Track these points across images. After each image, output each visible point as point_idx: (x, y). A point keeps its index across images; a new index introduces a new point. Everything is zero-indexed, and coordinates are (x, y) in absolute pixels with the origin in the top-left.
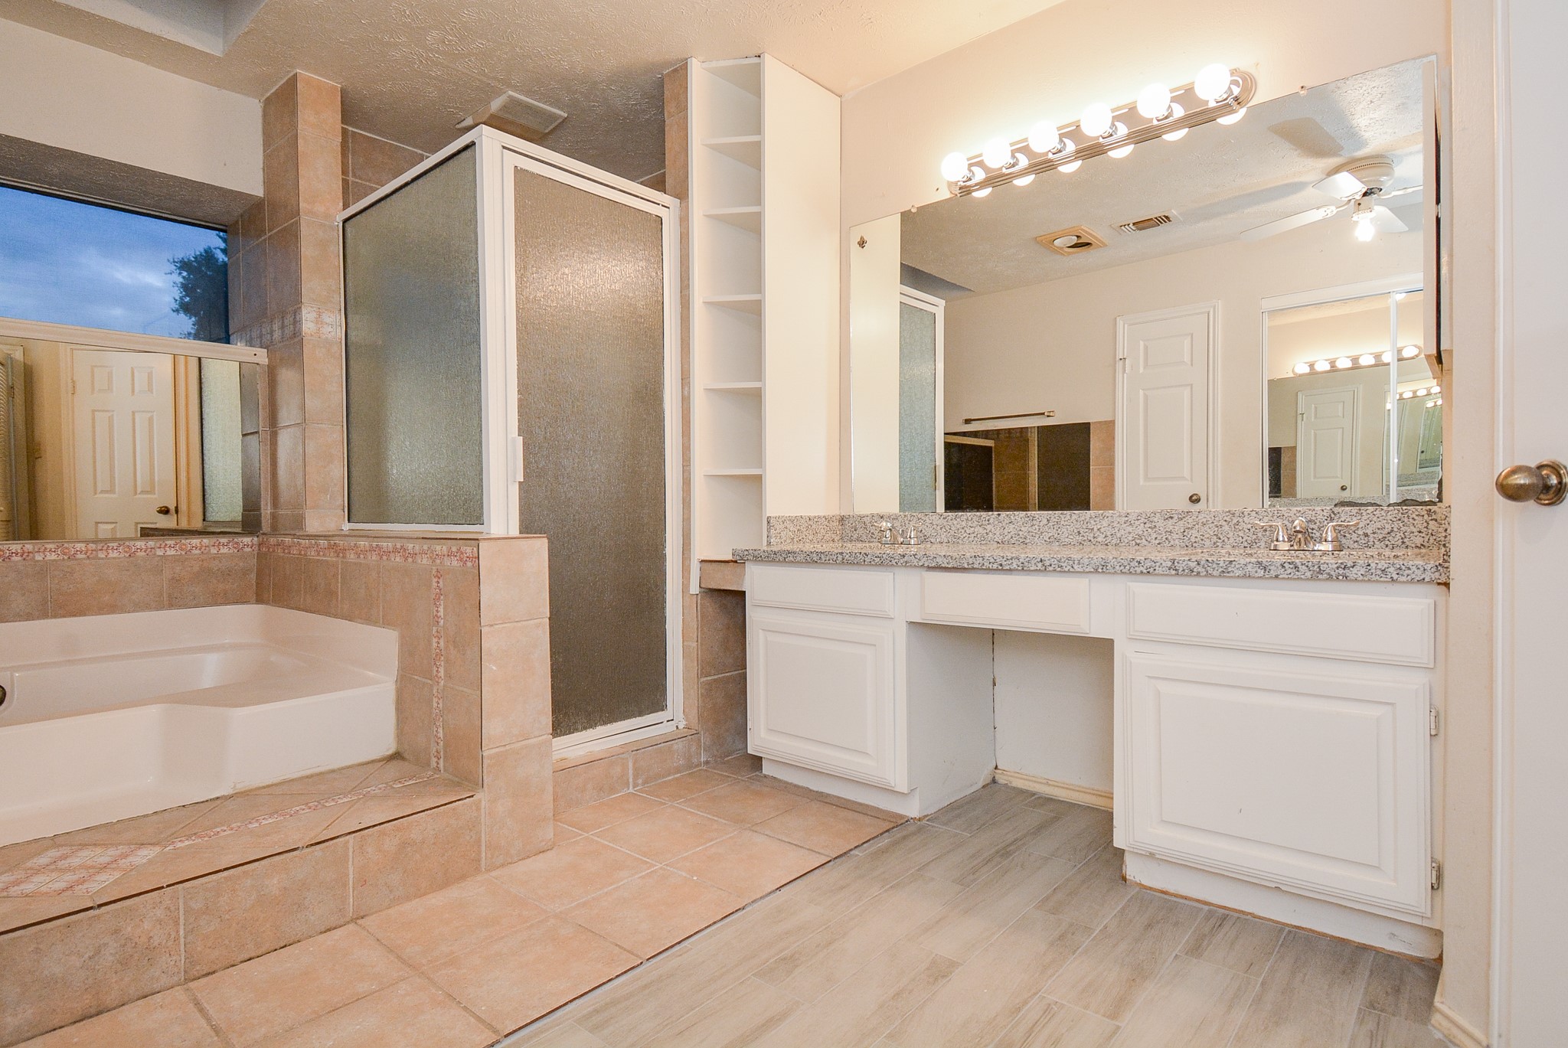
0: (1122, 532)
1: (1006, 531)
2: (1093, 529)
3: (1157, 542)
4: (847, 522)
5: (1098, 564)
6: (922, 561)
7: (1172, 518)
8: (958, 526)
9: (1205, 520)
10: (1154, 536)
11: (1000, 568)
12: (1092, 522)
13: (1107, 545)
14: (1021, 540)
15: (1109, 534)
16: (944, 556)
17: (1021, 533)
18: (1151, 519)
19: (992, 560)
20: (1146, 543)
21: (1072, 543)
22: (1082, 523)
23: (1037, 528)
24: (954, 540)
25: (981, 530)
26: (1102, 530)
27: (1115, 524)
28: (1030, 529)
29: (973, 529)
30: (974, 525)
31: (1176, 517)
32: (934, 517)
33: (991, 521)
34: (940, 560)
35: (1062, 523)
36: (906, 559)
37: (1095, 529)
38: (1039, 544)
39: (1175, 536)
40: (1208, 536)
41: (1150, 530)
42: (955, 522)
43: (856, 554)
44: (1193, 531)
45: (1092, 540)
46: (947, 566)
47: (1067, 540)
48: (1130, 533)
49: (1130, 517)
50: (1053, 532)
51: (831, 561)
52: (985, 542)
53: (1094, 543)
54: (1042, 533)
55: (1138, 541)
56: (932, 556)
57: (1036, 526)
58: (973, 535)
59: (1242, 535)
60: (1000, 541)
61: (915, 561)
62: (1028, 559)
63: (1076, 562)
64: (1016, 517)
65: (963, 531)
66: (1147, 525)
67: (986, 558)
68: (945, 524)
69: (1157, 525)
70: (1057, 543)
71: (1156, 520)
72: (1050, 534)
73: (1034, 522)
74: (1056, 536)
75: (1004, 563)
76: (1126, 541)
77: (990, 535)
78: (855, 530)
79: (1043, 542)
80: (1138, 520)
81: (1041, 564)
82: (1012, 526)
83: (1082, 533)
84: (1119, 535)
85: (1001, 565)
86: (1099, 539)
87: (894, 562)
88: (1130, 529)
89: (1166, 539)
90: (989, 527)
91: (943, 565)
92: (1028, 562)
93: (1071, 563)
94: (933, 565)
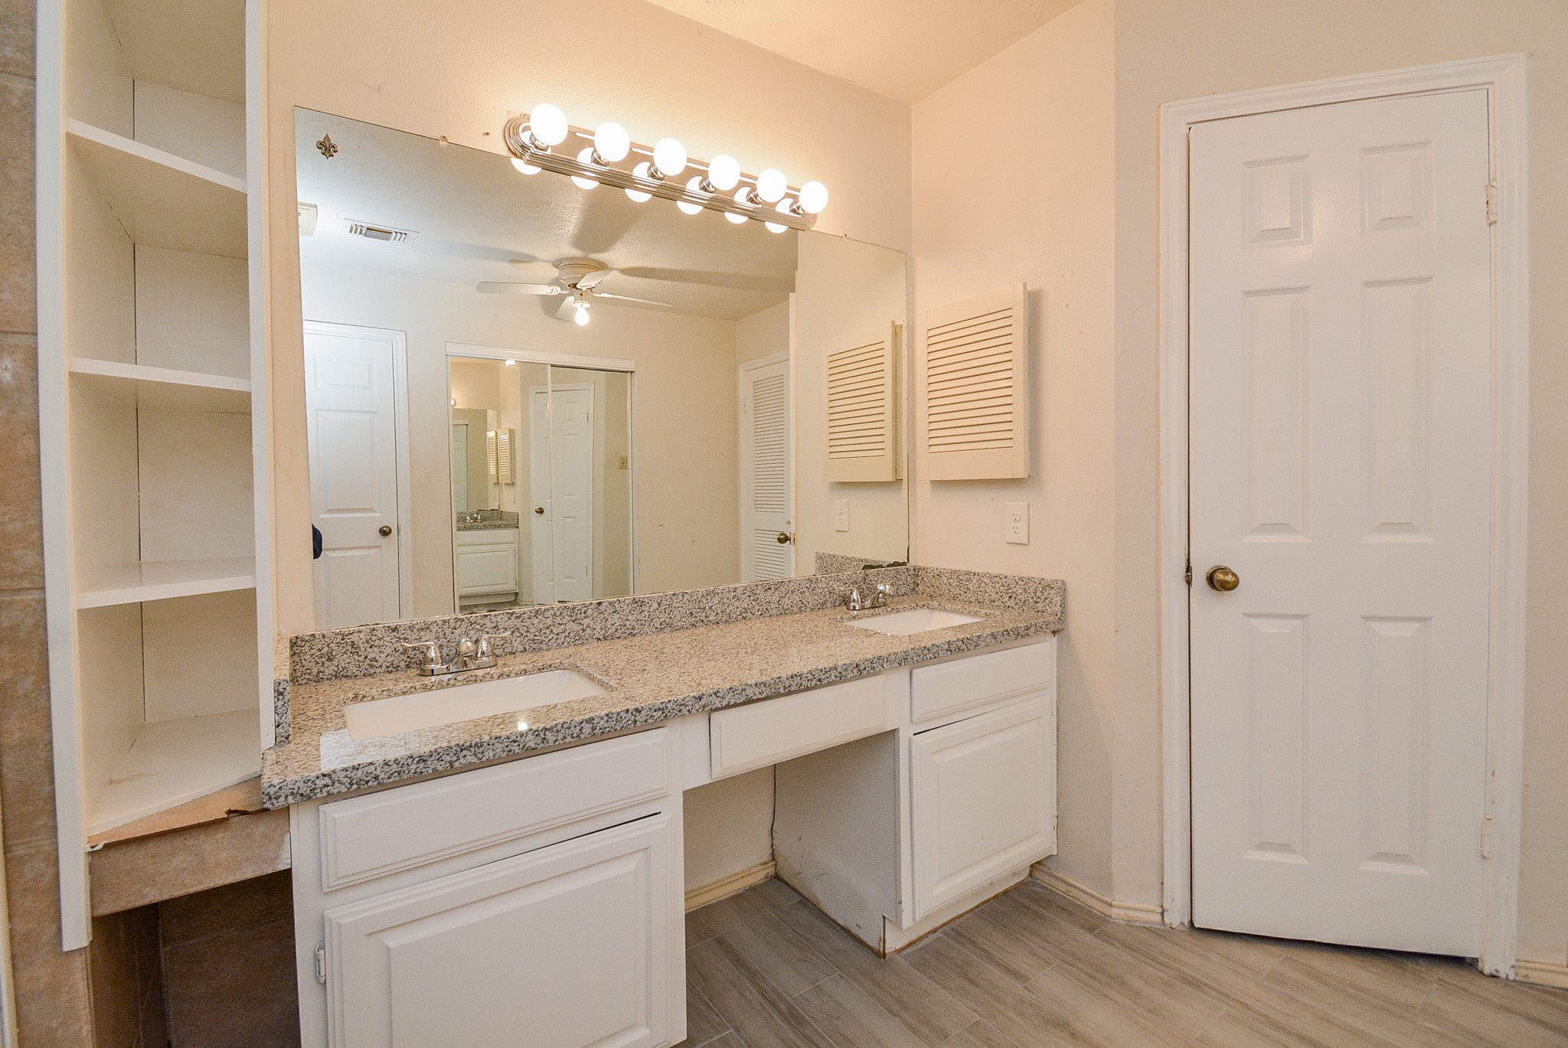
0: (731, 608)
1: (609, 624)
2: (705, 608)
3: (760, 613)
4: (306, 648)
5: (901, 658)
6: (727, 698)
7: (770, 589)
8: (541, 626)
9: (793, 588)
10: (757, 608)
11: (819, 683)
12: (704, 600)
13: (718, 623)
14: (628, 632)
15: (719, 611)
16: (756, 684)
17: (627, 623)
18: (754, 592)
19: (811, 677)
20: (751, 615)
21: (685, 627)
22: (694, 603)
23: (647, 614)
24: (534, 646)
25: (575, 627)
26: (713, 608)
27: (725, 600)
28: (639, 617)
29: (563, 627)
30: (565, 621)
31: (773, 587)
32: (499, 618)
33: (589, 612)
34: (749, 692)
35: (674, 605)
36: (703, 702)
37: (707, 608)
38: (650, 633)
39: (773, 606)
40: (795, 602)
41: (754, 603)
42: (536, 621)
43: (618, 714)
44: (786, 600)
45: (704, 620)
46: (760, 697)
47: (679, 623)
48: (737, 608)
49: (738, 591)
50: (664, 617)
51: (569, 739)
52: (580, 642)
53: (706, 623)
54: (652, 619)
55: (744, 615)
56: (740, 688)
57: (646, 613)
58: (563, 635)
59: (816, 598)
60: (601, 637)
61: (717, 701)
62: (846, 667)
63: (885, 660)
64: (622, 605)
65: (548, 631)
66: (752, 598)
67: (803, 676)
68: (519, 625)
69: (759, 596)
70: (669, 629)
71: (758, 592)
72: (662, 620)
73: (644, 608)
74: (668, 620)
75: (823, 677)
76: (735, 616)
77: (588, 631)
78: (330, 660)
79: (654, 630)
80: (744, 594)
81: (856, 669)
82: (616, 616)
83: (695, 614)
84: (728, 611)
85: (820, 680)
86: (711, 618)
87: (685, 711)
88: (737, 604)
89: (767, 609)
90: (586, 622)
91: (755, 698)
92: (846, 670)
93: (881, 661)
94: (742, 701)
